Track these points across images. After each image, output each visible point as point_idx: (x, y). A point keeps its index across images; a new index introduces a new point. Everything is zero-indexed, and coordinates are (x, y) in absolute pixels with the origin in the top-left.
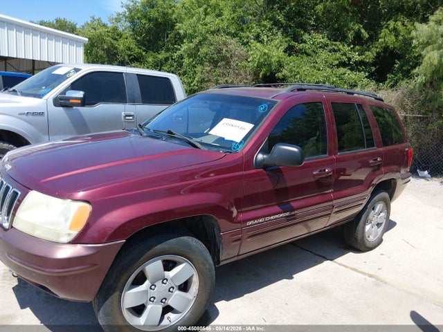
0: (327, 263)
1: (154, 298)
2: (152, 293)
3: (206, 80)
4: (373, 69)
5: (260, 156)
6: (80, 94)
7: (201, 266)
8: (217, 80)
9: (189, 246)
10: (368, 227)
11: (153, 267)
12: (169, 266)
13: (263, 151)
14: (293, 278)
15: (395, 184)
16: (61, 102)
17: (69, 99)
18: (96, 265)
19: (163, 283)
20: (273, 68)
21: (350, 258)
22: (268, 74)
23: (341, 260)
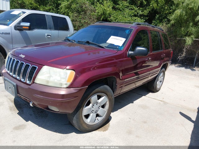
0: (143, 97)
1: (93, 111)
2: (93, 109)
3: (75, 20)
4: (147, 18)
5: (130, 52)
6: (28, 24)
7: (111, 97)
8: (80, 21)
9: (107, 89)
10: (158, 82)
11: (94, 98)
12: (99, 97)
13: (131, 50)
14: (133, 103)
15: (167, 65)
16: (18, 28)
17: (22, 26)
18: (77, 96)
19: (97, 105)
20: (107, 16)
21: (150, 95)
22: (105, 19)
23: (148, 95)
